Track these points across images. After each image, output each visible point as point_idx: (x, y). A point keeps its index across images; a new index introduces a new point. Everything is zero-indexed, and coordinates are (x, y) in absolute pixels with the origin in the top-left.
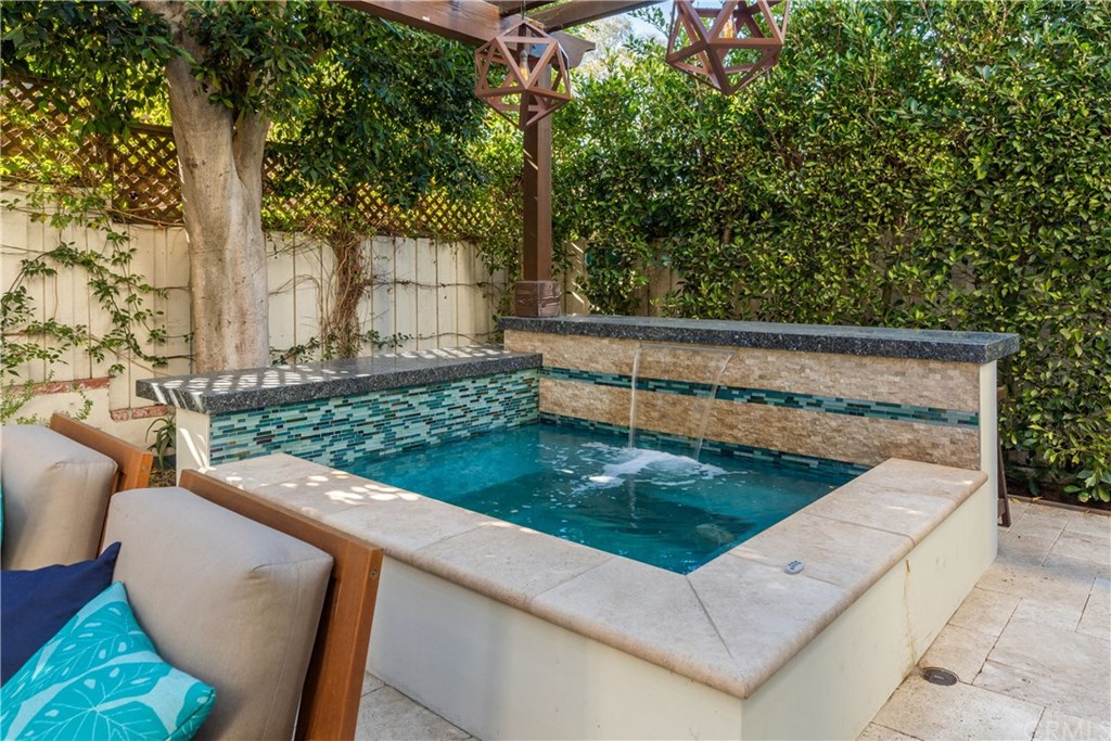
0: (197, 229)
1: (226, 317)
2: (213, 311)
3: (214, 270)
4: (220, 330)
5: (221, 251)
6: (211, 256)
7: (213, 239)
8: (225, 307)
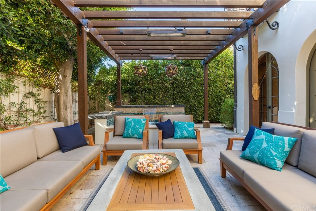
0: (63, 89)
1: (68, 107)
2: (65, 106)
3: (65, 97)
4: (67, 109)
5: (67, 94)
6: (65, 95)
7: (66, 91)
8: (68, 105)
